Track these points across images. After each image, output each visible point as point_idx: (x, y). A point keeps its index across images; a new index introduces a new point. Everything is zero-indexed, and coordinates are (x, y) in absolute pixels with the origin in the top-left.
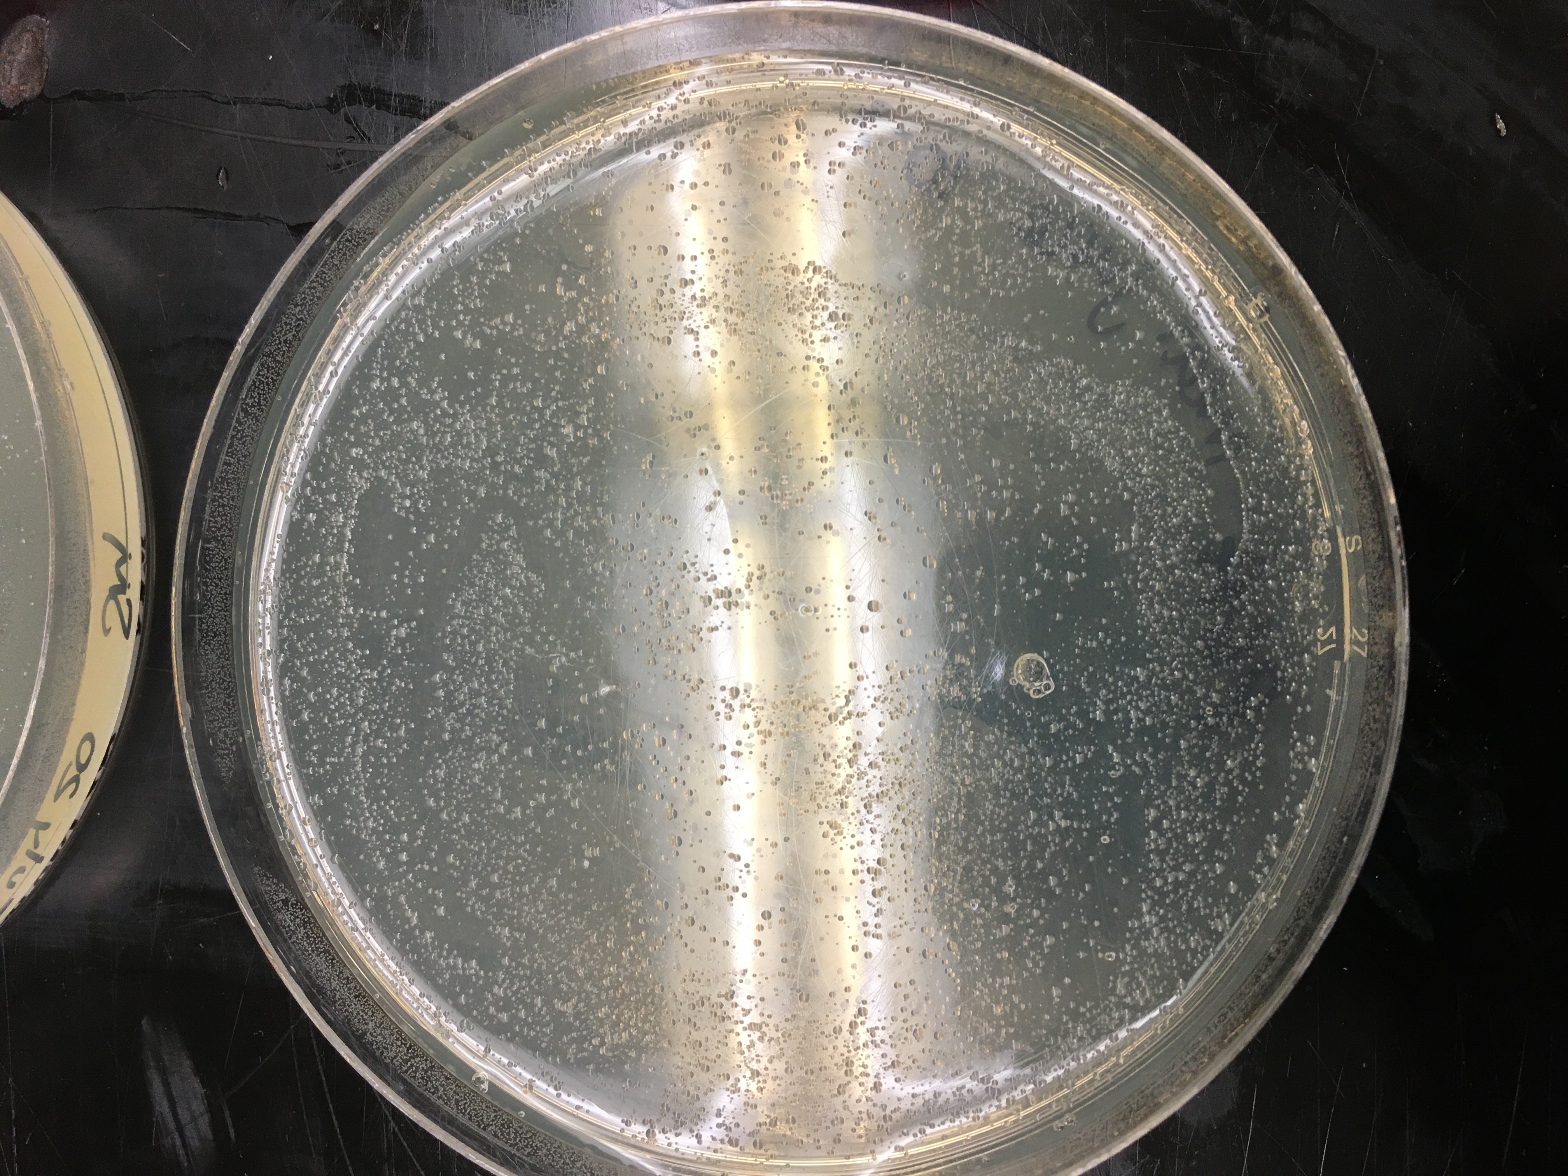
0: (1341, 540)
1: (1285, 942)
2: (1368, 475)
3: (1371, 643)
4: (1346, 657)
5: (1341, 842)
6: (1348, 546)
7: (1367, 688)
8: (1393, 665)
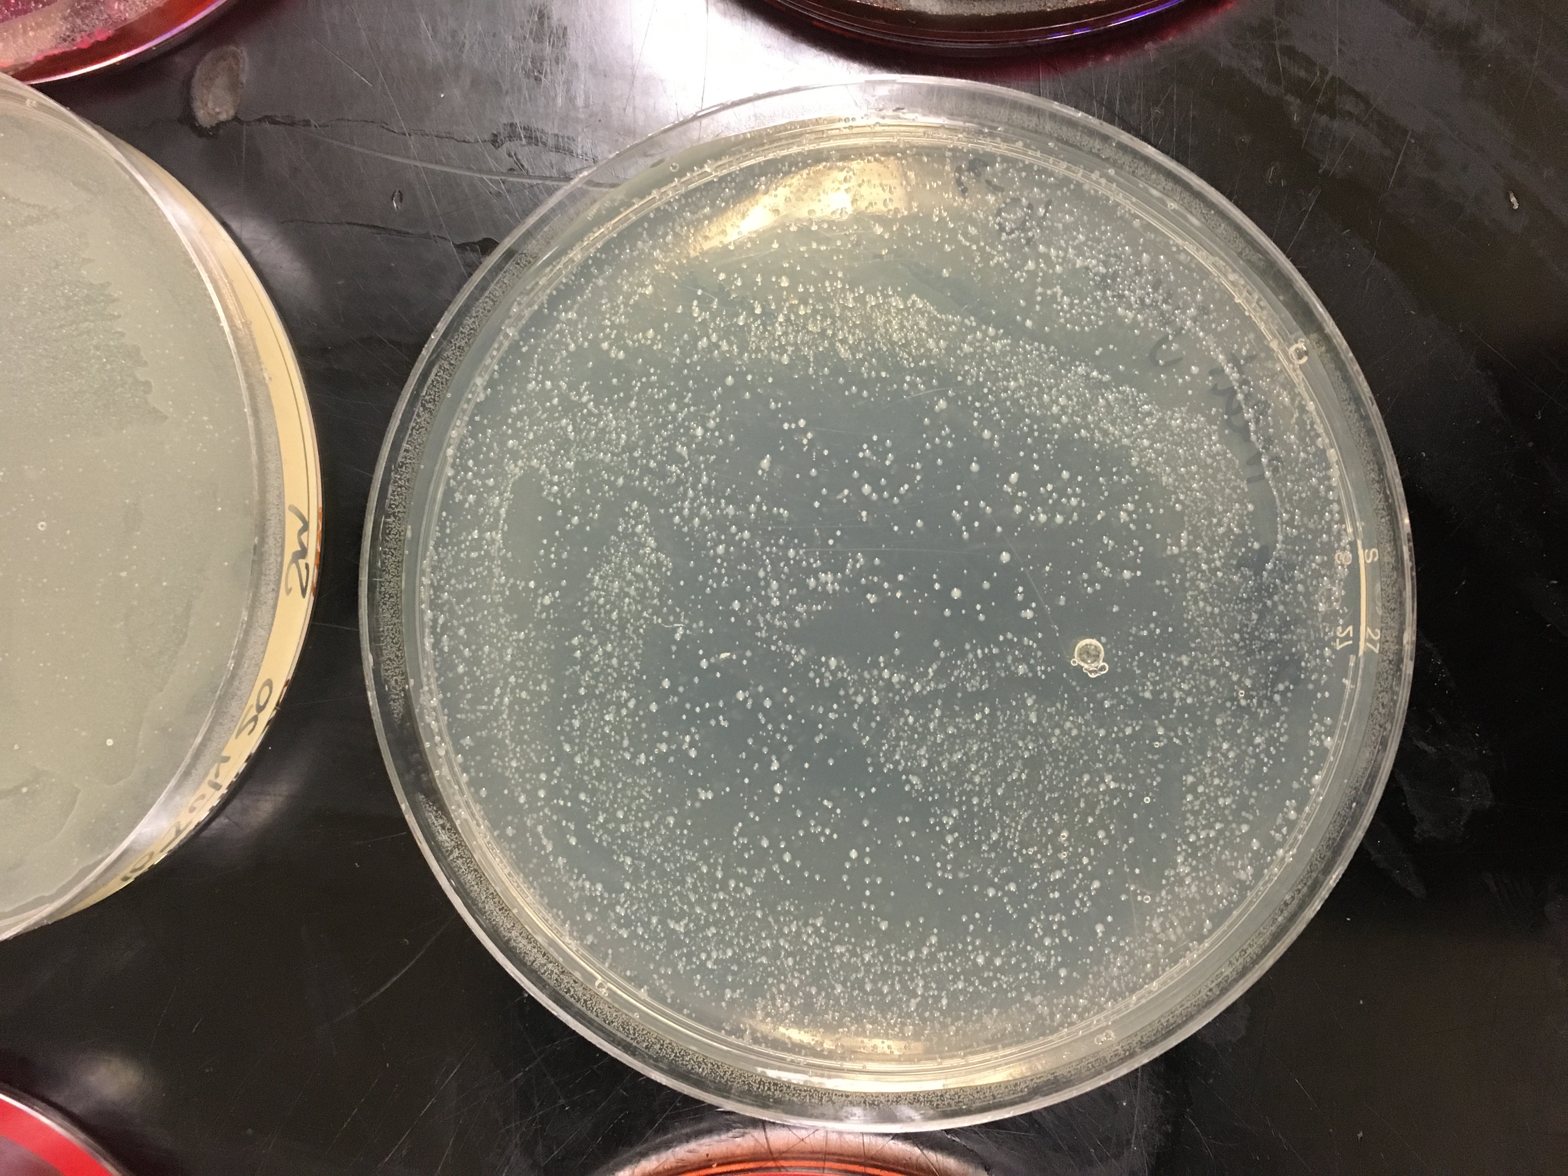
0: (1361, 552)
1: (1299, 891)
2: (1387, 498)
3: (1384, 641)
4: (1361, 653)
5: (1351, 808)
6: (1366, 557)
7: (1378, 678)
8: (1400, 660)
